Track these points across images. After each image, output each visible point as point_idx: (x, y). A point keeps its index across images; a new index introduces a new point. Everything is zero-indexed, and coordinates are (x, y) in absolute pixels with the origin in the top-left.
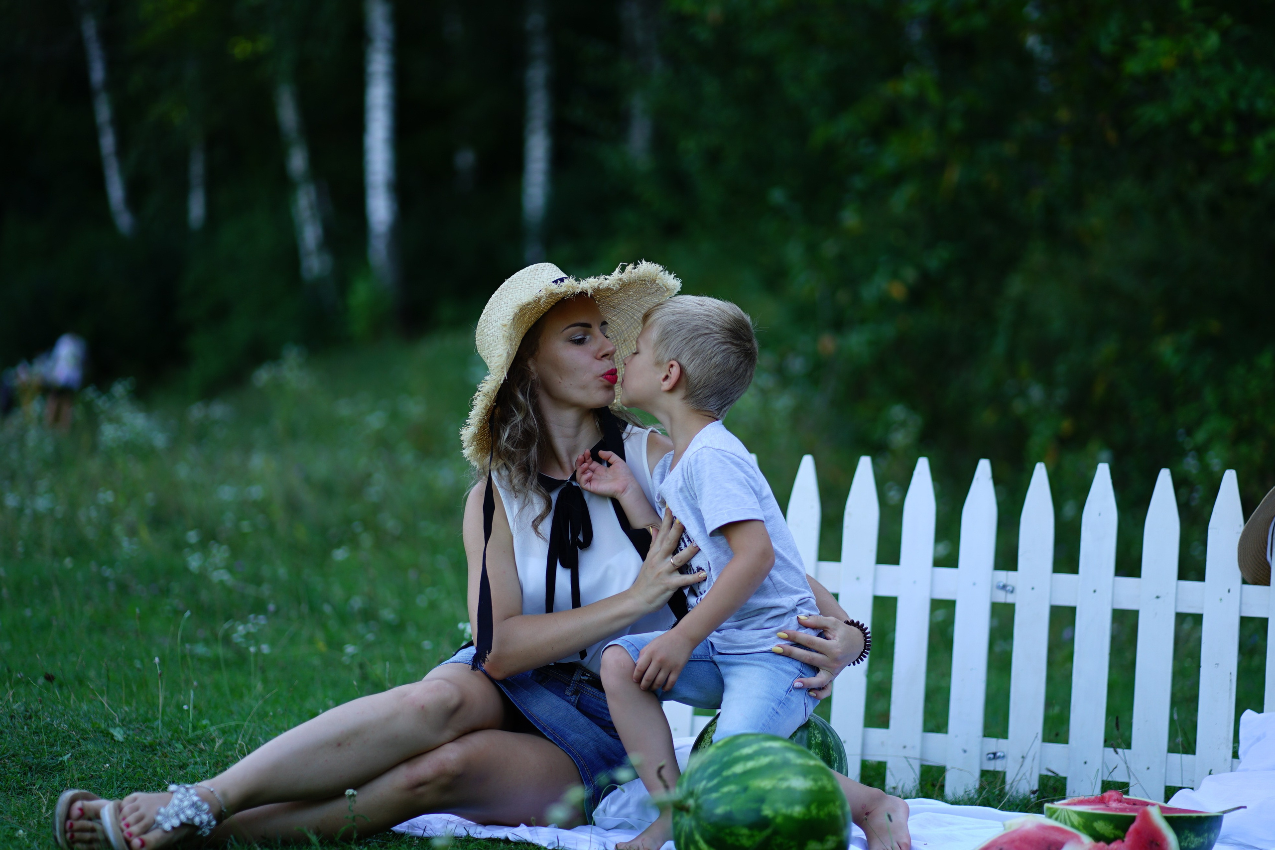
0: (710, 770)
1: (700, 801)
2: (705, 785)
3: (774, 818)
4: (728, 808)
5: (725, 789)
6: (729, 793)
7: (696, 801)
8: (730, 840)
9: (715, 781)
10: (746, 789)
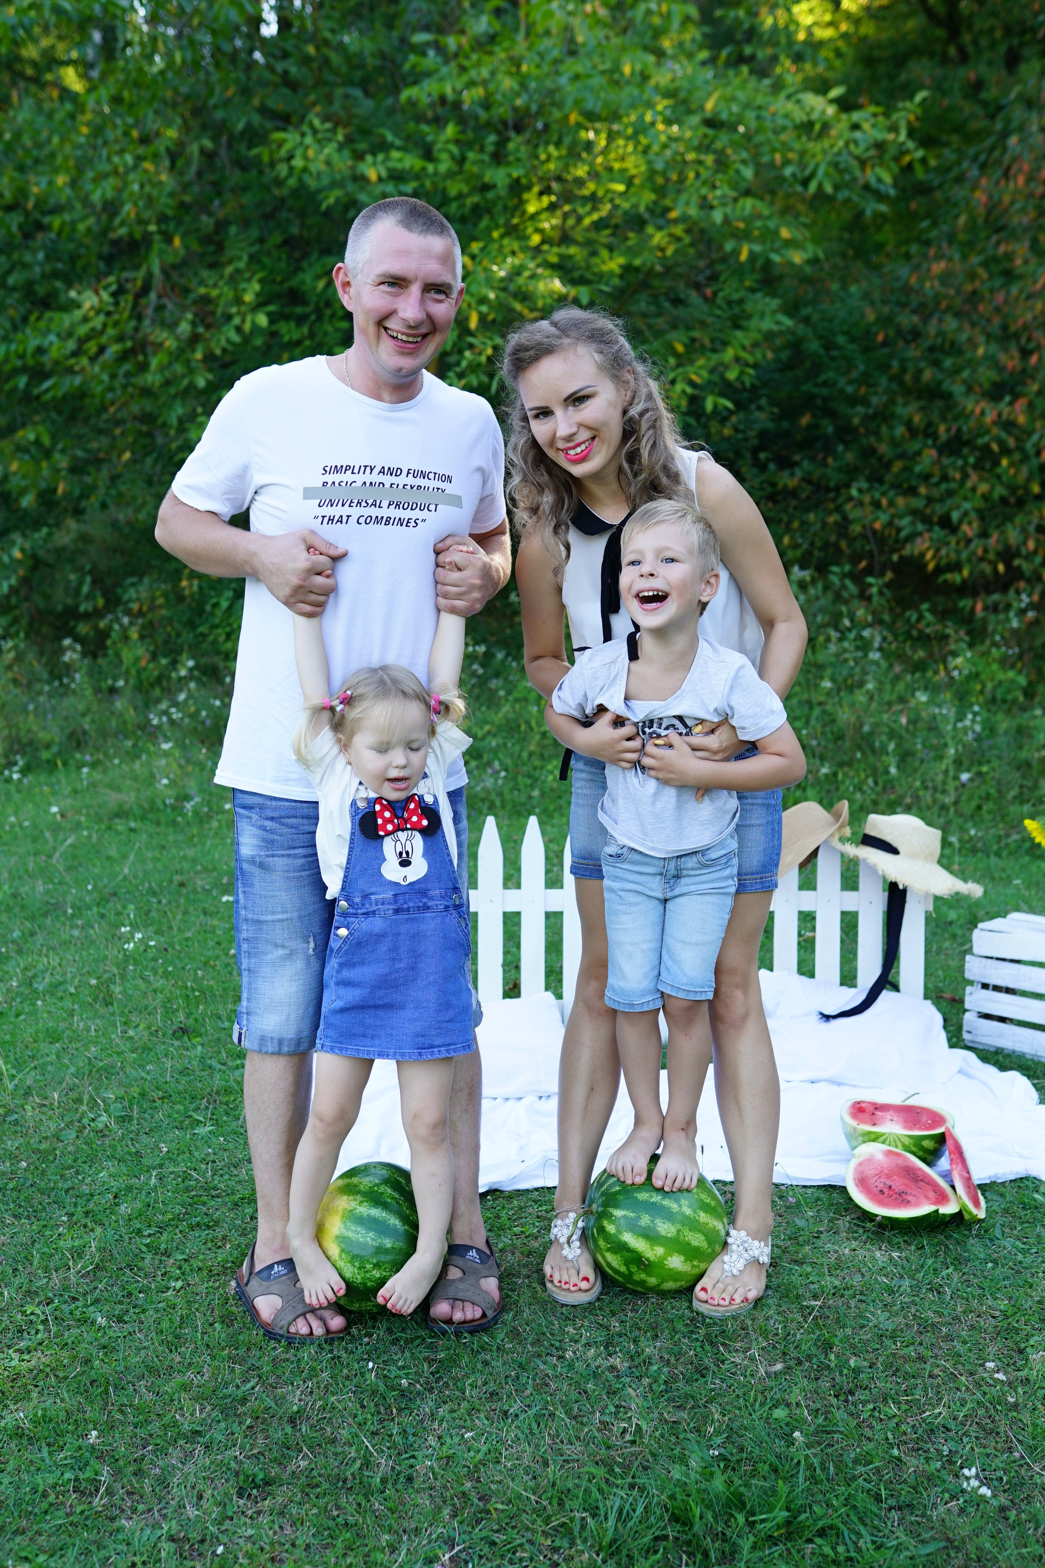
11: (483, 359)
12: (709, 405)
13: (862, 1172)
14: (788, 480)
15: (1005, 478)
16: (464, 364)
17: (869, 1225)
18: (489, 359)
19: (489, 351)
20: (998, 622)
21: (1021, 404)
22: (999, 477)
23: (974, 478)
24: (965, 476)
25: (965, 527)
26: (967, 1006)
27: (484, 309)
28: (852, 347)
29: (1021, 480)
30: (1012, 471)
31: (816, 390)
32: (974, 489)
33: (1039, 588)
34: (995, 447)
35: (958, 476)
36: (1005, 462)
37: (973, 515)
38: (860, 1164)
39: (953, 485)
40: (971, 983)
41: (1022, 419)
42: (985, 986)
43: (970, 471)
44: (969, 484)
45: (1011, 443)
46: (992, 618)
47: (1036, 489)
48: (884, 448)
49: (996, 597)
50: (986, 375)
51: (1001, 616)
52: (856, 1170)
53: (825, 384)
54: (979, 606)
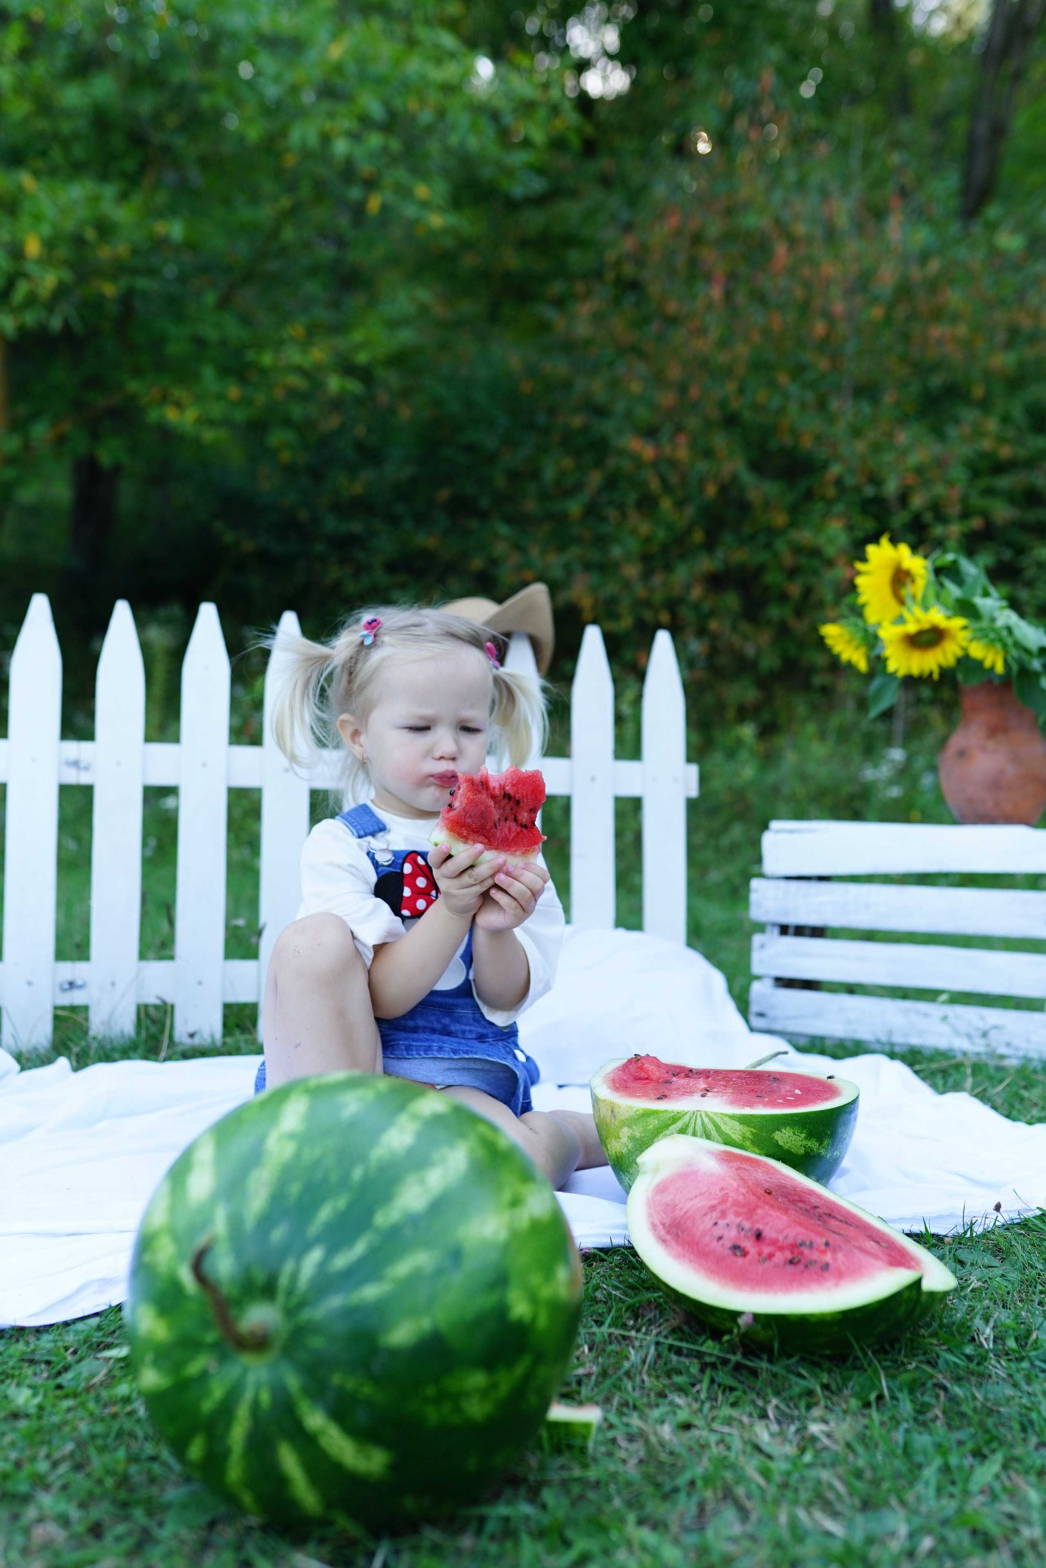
0: (325, 1213)
1: (308, 1315)
2: (322, 1265)
3: (534, 1319)
4: (425, 1324)
5: (402, 1268)
6: (415, 1277)
7: (290, 1312)
8: (433, 1415)
9: (360, 1248)
10: (456, 1255)
11: (42, 292)
12: (334, 386)
13: (670, 1207)
14: (426, 540)
15: (665, 521)
17: (709, 1347)
18: (51, 292)
19: (53, 284)
21: (683, 440)
22: (659, 519)
23: (634, 518)
24: (624, 516)
25: (625, 569)
26: (757, 968)
29: (683, 525)
30: (674, 513)
31: (458, 456)
32: (634, 532)
34: (656, 484)
35: (615, 517)
36: (666, 504)
37: (634, 555)
38: (662, 1189)
39: (610, 527)
40: (761, 928)
41: (683, 453)
42: (784, 930)
43: (629, 510)
44: (628, 525)
45: (673, 479)
47: (698, 536)
48: (531, 506)
50: (642, 413)
52: (652, 1204)
53: (466, 449)
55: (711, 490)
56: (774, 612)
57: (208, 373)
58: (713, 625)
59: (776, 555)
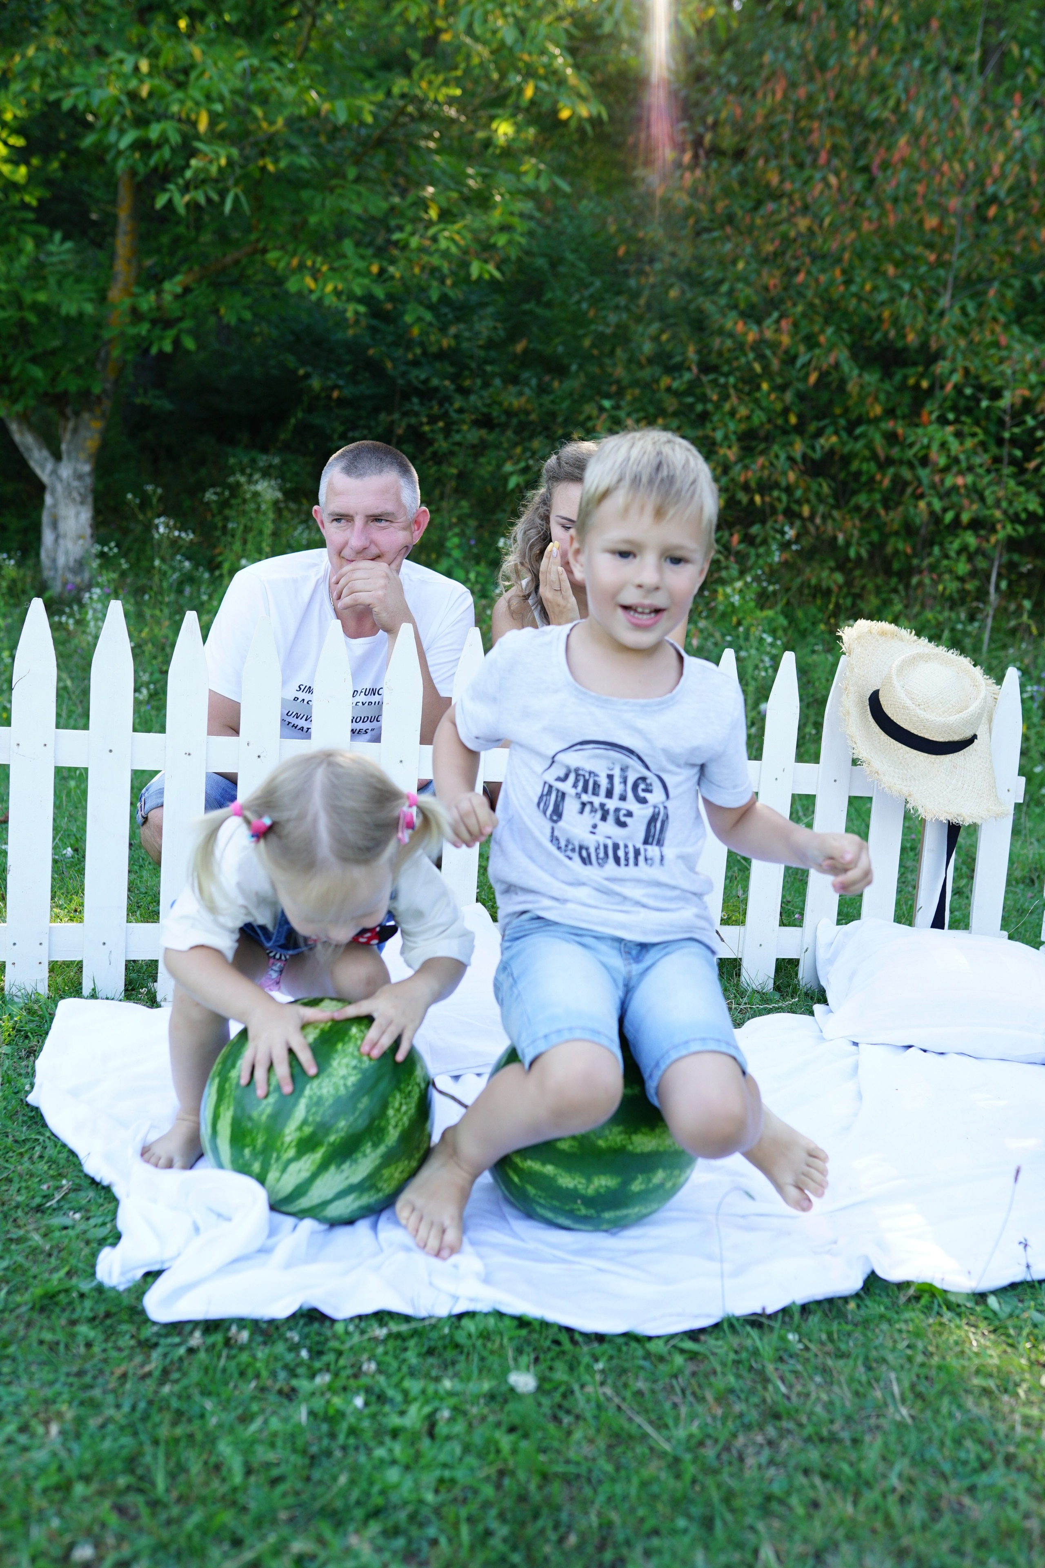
11: (214, 170)
12: (475, 270)
15: (764, 403)
16: (189, 174)
18: (220, 170)
19: (223, 162)
20: (758, 556)
21: (785, 324)
22: (757, 401)
23: (734, 400)
24: (725, 397)
25: (723, 451)
27: (218, 107)
28: (582, 265)
29: (779, 406)
30: (773, 396)
31: (539, 311)
32: (733, 413)
33: (798, 523)
34: (757, 367)
35: (715, 397)
36: (765, 386)
37: (733, 437)
39: (710, 407)
41: (786, 340)
43: (732, 391)
44: (727, 407)
45: (775, 364)
46: (752, 552)
47: (793, 420)
48: (620, 372)
49: (755, 529)
50: (745, 293)
51: (762, 550)
53: (549, 305)
54: (736, 538)
55: (813, 378)
56: (862, 499)
57: (348, 246)
58: (806, 511)
59: (870, 446)
